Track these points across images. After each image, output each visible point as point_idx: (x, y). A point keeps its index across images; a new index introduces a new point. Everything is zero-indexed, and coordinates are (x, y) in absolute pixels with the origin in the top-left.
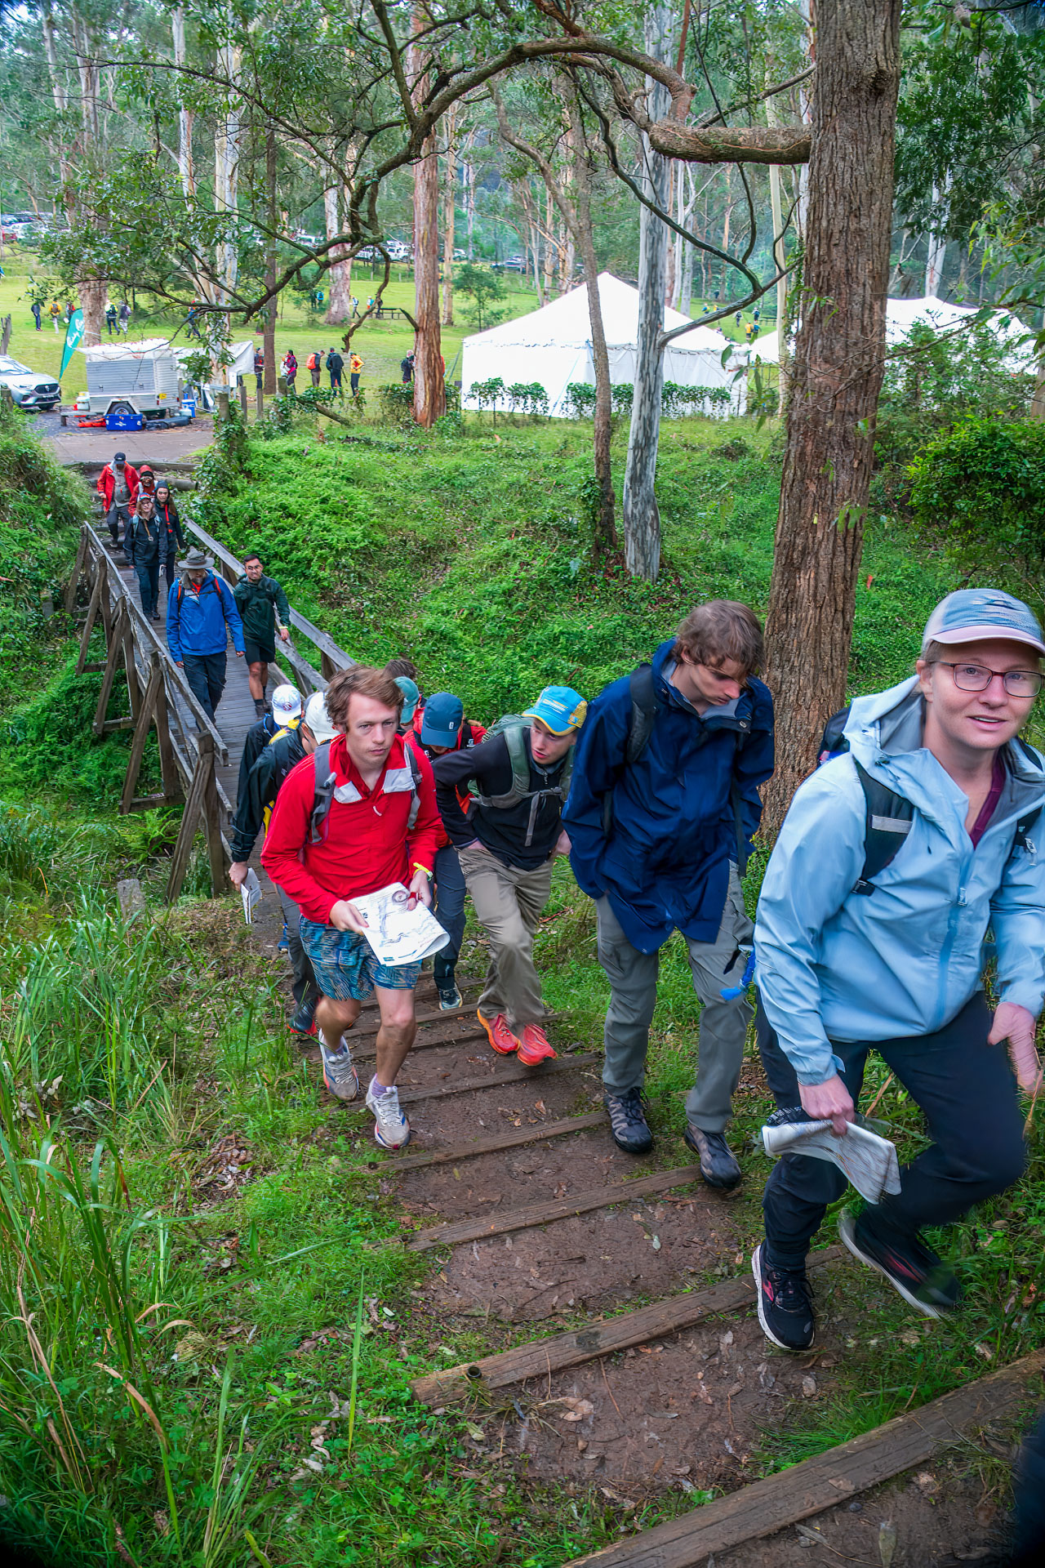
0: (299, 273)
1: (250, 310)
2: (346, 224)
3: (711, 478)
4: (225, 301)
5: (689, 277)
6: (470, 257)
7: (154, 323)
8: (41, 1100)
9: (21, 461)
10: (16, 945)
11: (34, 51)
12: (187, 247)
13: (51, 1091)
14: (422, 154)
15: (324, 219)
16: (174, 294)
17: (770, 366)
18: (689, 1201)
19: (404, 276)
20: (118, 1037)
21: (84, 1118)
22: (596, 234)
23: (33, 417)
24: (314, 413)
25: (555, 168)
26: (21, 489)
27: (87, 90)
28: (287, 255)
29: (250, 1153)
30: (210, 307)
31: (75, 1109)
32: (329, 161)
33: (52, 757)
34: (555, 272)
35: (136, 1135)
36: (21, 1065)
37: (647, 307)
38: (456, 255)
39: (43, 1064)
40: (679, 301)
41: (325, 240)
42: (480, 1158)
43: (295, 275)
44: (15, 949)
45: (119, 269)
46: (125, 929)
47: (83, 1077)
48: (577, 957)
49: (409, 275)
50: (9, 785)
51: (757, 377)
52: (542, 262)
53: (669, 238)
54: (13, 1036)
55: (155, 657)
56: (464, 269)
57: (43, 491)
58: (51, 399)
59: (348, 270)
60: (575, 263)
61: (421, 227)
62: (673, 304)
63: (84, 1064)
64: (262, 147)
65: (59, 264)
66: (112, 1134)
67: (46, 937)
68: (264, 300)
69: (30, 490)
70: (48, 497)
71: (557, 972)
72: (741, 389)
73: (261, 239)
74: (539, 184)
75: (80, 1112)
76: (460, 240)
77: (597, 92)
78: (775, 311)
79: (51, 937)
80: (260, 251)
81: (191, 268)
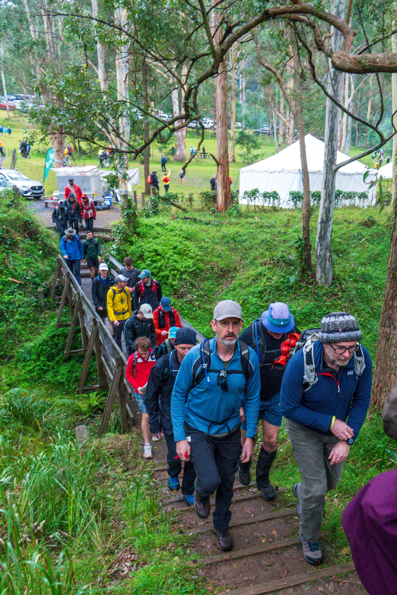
0: (160, 135)
1: (137, 153)
2: (183, 109)
3: (357, 236)
4: (124, 147)
5: (349, 135)
6: (244, 126)
7: (90, 158)
8: (34, 533)
9: (25, 224)
10: (24, 457)
11: (19, 4)
12: (105, 118)
13: (39, 528)
14: (220, 72)
15: (172, 106)
16: (99, 143)
17: (388, 180)
18: (345, 581)
19: (211, 136)
20: (74, 501)
21: (55, 541)
22: (305, 114)
23: (31, 202)
24: (169, 205)
25: (285, 79)
26: (26, 238)
27: (48, 28)
28: (154, 124)
29: (136, 556)
30: (117, 151)
31: (51, 536)
32: (173, 75)
33: (44, 368)
34: (284, 135)
35: (81, 549)
36: (25, 515)
37: (328, 153)
38: (237, 126)
39: (36, 515)
40: (344, 148)
41: (173, 117)
42: (246, 558)
43: (158, 136)
44: (24, 459)
45: (71, 128)
46: (79, 449)
47: (56, 520)
48: (292, 463)
49: (214, 136)
50: (23, 380)
51: (380, 186)
52: (278, 129)
53: (340, 115)
54: (21, 501)
55: (94, 320)
56: (241, 133)
57: (37, 239)
58: (39, 194)
59: (184, 133)
60: (294, 130)
61: (220, 112)
62: (341, 150)
63: (56, 514)
64: (140, 66)
65: (40, 124)
66: (69, 548)
67: (39, 453)
68: (144, 148)
69: (31, 238)
70: (40, 242)
71: (283, 469)
72: (373, 192)
73: (141, 116)
74: (277, 88)
75: (53, 538)
76: (238, 118)
77: (307, 36)
78: (392, 151)
79: (42, 453)
80: (141, 122)
81: (107, 129)
